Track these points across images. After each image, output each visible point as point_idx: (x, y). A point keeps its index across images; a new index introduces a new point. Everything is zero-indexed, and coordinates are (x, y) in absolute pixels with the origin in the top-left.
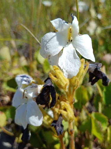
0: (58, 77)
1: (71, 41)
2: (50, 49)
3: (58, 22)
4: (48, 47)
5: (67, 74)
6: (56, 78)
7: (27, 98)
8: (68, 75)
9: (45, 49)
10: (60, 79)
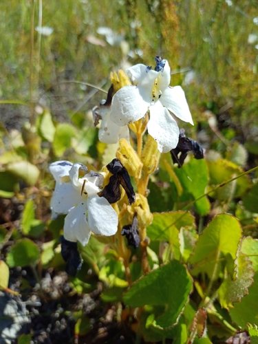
0: (128, 157)
1: (160, 96)
2: (130, 110)
3: (139, 70)
4: (127, 108)
5: (162, 146)
6: (126, 158)
7: (86, 193)
8: (163, 148)
9: (122, 112)
10: (132, 159)
